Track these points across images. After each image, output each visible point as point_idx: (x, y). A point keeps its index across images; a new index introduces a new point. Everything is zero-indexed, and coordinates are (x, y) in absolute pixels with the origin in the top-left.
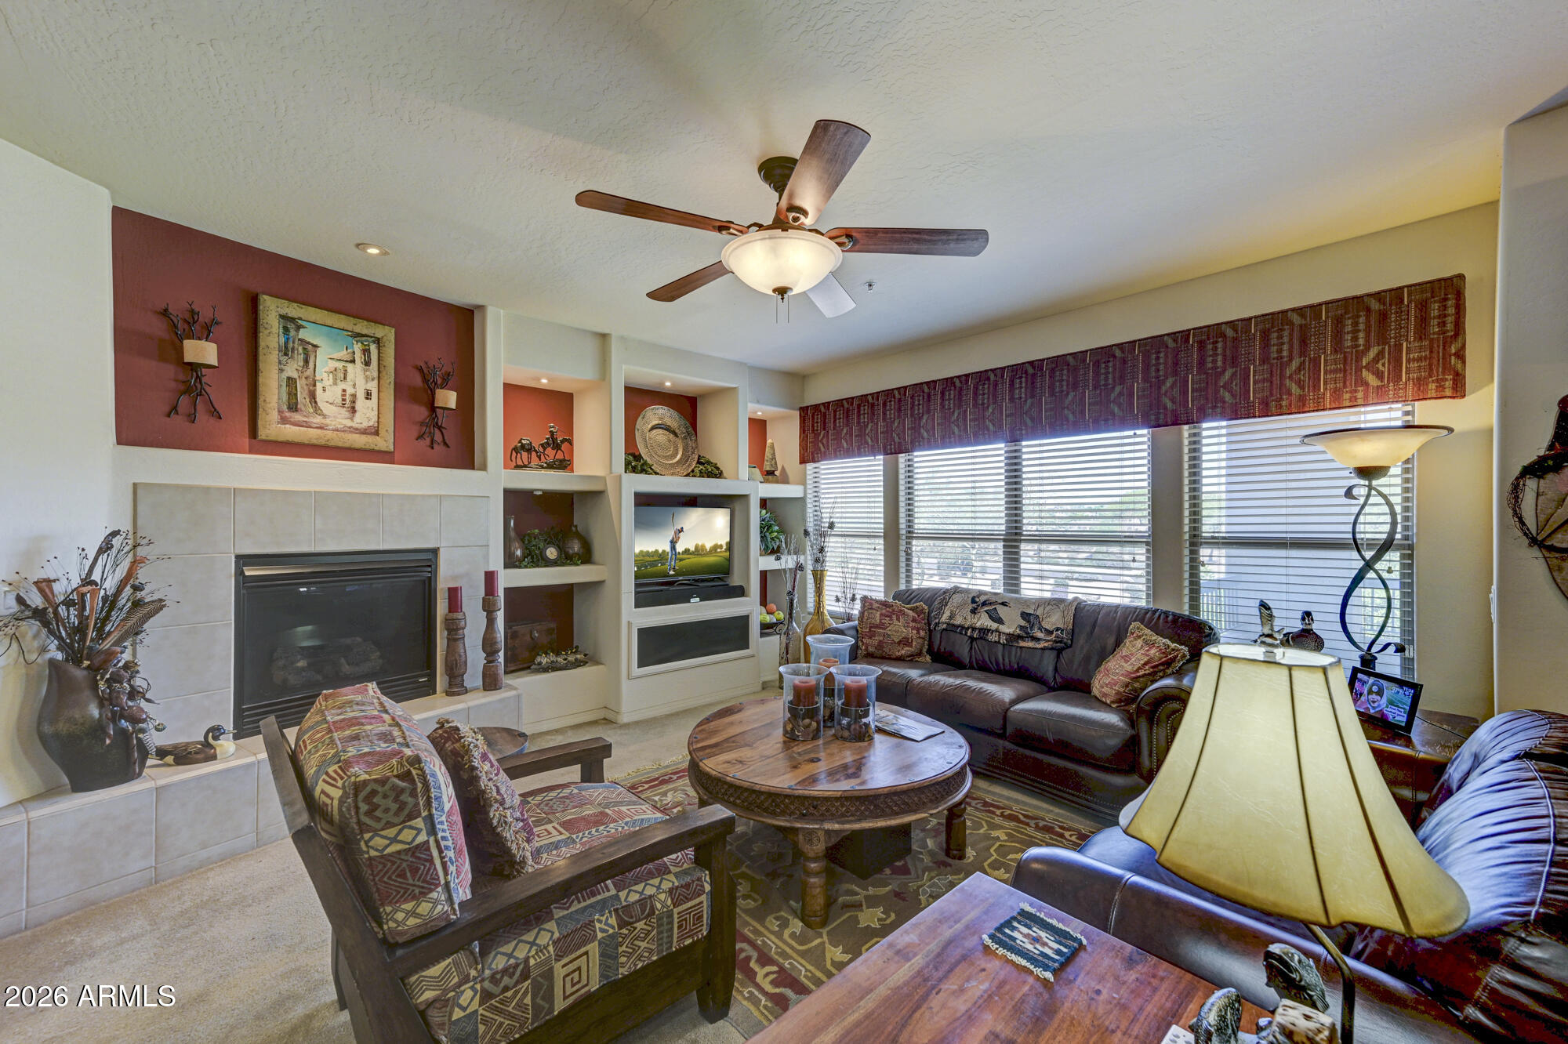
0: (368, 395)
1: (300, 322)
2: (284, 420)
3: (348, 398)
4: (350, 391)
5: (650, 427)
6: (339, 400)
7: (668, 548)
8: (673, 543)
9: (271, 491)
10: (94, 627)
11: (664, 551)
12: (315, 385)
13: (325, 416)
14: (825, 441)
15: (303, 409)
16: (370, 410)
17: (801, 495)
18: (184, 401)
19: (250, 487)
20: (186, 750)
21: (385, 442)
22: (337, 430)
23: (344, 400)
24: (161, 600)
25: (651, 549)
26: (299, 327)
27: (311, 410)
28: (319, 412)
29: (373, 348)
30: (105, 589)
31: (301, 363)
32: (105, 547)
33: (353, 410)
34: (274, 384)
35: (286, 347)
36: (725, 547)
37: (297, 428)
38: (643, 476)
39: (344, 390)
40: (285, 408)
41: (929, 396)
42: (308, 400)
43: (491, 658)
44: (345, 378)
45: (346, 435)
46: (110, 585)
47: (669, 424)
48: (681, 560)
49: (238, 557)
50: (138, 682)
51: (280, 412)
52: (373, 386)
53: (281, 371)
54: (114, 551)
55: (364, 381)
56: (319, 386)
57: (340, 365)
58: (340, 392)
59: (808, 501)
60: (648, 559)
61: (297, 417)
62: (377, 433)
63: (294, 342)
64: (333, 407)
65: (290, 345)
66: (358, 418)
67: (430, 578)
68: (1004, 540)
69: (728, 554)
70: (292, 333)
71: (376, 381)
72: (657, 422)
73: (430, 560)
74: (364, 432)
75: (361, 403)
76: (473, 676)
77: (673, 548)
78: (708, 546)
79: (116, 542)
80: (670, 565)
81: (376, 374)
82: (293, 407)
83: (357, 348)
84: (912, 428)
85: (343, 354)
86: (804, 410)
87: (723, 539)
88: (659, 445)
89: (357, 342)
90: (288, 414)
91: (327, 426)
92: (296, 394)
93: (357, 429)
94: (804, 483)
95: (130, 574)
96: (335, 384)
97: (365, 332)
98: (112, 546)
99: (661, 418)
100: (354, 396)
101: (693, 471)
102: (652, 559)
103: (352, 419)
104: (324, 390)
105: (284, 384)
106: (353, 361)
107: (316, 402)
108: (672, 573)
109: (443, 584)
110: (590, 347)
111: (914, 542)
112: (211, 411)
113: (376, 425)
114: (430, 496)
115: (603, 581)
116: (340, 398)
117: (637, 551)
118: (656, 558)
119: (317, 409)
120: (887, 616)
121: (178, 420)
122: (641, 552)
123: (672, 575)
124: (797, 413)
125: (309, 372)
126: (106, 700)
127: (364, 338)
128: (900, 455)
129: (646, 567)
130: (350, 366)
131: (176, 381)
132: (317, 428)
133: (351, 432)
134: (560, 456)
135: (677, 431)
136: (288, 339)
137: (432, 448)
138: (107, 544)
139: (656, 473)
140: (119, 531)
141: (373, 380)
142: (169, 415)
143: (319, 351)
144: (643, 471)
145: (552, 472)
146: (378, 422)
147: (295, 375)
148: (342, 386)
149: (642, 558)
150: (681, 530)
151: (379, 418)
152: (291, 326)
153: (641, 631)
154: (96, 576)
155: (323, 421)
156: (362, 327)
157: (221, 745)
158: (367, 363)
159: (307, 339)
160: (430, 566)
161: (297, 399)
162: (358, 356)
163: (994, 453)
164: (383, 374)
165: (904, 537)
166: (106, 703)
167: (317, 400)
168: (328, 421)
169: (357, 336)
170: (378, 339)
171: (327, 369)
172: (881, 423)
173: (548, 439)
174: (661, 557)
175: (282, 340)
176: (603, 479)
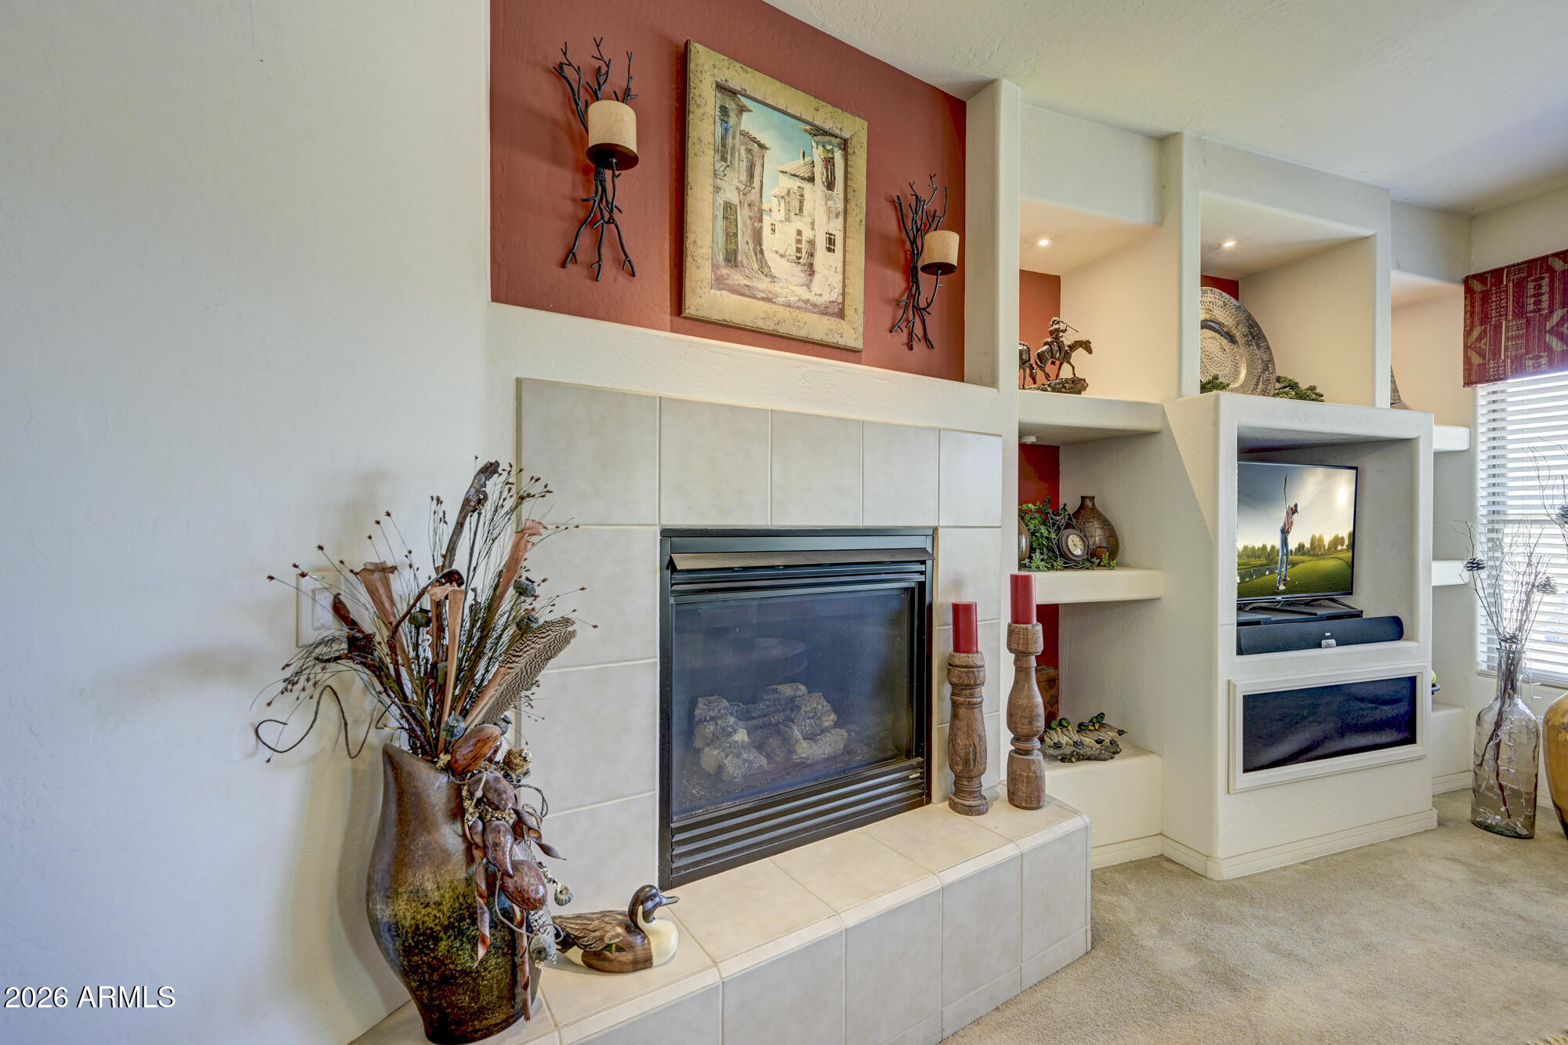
0: (831, 241)
1: (743, 99)
2: (720, 283)
3: (804, 246)
4: (807, 234)
6: (792, 251)
7: (1278, 544)
8: (1285, 532)
9: (712, 405)
10: (457, 679)
12: (761, 220)
13: (773, 278)
15: (745, 263)
16: (833, 272)
17: (1464, 446)
18: (586, 239)
19: (682, 396)
20: (601, 939)
21: (850, 333)
22: (789, 306)
23: (799, 250)
24: (566, 622)
25: (1258, 545)
26: (742, 109)
27: (756, 266)
28: (766, 270)
29: (838, 155)
30: (474, 590)
31: (744, 177)
32: (474, 503)
33: (811, 270)
34: (707, 212)
35: (724, 145)
36: (1348, 542)
37: (738, 298)
39: (799, 233)
40: (721, 258)
42: (751, 246)
43: (1022, 745)
44: (801, 210)
45: (803, 315)
46: (482, 583)
47: (1221, 319)
48: (1294, 564)
49: (667, 534)
50: (528, 799)
51: (715, 267)
52: (836, 227)
53: (717, 189)
54: (488, 509)
55: (824, 218)
56: (767, 220)
57: (795, 184)
58: (794, 236)
59: (1479, 457)
60: (1254, 560)
61: (737, 278)
62: (841, 314)
63: (734, 138)
64: (783, 262)
65: (730, 141)
66: (816, 287)
67: (922, 585)
69: (1353, 554)
70: (732, 120)
71: (841, 219)
73: (924, 550)
74: (824, 311)
75: (822, 258)
76: (994, 777)
77: (1285, 542)
78: (1327, 540)
79: (494, 486)
80: (1280, 574)
81: (840, 206)
82: (731, 258)
83: (818, 154)
85: (798, 165)
86: (1468, 281)
89: (817, 143)
90: (724, 271)
91: (777, 296)
92: (736, 234)
93: (815, 305)
94: (1470, 423)
95: (515, 560)
96: (788, 220)
97: (828, 125)
98: (486, 497)
99: (1207, 310)
100: (812, 243)
102: (1258, 561)
103: (808, 286)
104: (773, 230)
105: (720, 214)
106: (811, 179)
107: (762, 252)
108: (1282, 587)
109: (942, 599)
110: (1139, 162)
112: (619, 261)
113: (840, 300)
114: (925, 429)
115: (1157, 599)
116: (794, 246)
117: (1240, 546)
118: (1263, 561)
119: (763, 266)
121: (576, 273)
122: (1246, 548)
123: (1282, 593)
124: (1460, 286)
125: (753, 196)
126: (477, 847)
127: (827, 138)
129: (1251, 574)
130: (807, 186)
131: (574, 200)
132: (763, 299)
133: (806, 310)
135: (1234, 331)
136: (726, 130)
137: (911, 348)
138: (478, 491)
140: (497, 464)
141: (837, 216)
142: (563, 265)
143: (768, 155)
146: (843, 294)
147: (733, 197)
148: (798, 223)
149: (1246, 559)
150: (1294, 510)
151: (844, 286)
152: (731, 106)
153: (1247, 699)
154: (460, 564)
155: (771, 287)
156: (826, 117)
157: (656, 933)
158: (830, 185)
159: (753, 134)
160: (923, 562)
161: (737, 243)
162: (819, 171)
164: (852, 205)
166: (477, 853)
167: (765, 247)
168: (777, 288)
169: (818, 132)
170: (845, 141)
171: (776, 191)
174: (1270, 558)
175: (719, 131)
176: (1159, 410)
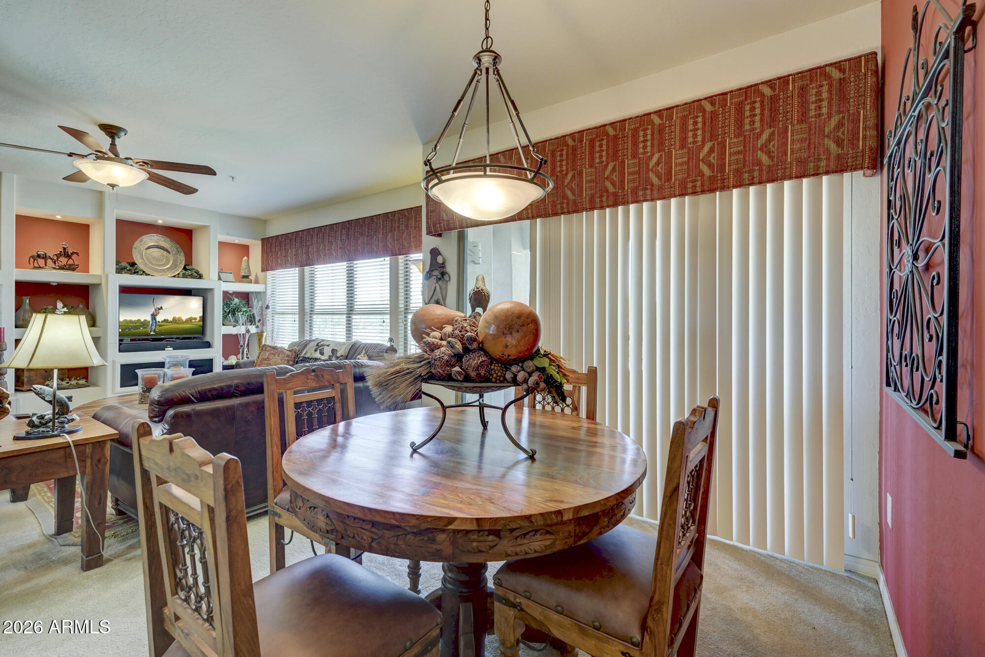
5: (146, 247)
7: (149, 318)
8: (154, 316)
11: (145, 320)
14: (271, 259)
17: (262, 290)
25: (134, 319)
36: (198, 319)
38: (135, 276)
41: (312, 236)
47: (163, 245)
48: (160, 326)
59: (268, 294)
60: (131, 324)
68: (346, 314)
69: (201, 323)
72: (153, 244)
77: (154, 319)
78: (184, 318)
80: (151, 328)
84: (306, 253)
86: (263, 240)
87: (198, 314)
88: (154, 258)
94: (265, 283)
99: (156, 242)
101: (179, 274)
102: (135, 325)
108: (152, 333)
110: (91, 199)
111: (315, 316)
115: (100, 337)
117: (122, 319)
118: (138, 324)
120: (273, 354)
122: (125, 320)
123: (153, 335)
124: (260, 242)
128: (306, 268)
129: (130, 329)
134: (71, 262)
135: (169, 250)
139: (147, 275)
144: (136, 273)
145: (62, 272)
149: (126, 324)
150: (161, 308)
153: (122, 366)
163: (341, 267)
165: (308, 314)
172: (294, 250)
173: (61, 251)
174: (144, 324)
176: (99, 276)
